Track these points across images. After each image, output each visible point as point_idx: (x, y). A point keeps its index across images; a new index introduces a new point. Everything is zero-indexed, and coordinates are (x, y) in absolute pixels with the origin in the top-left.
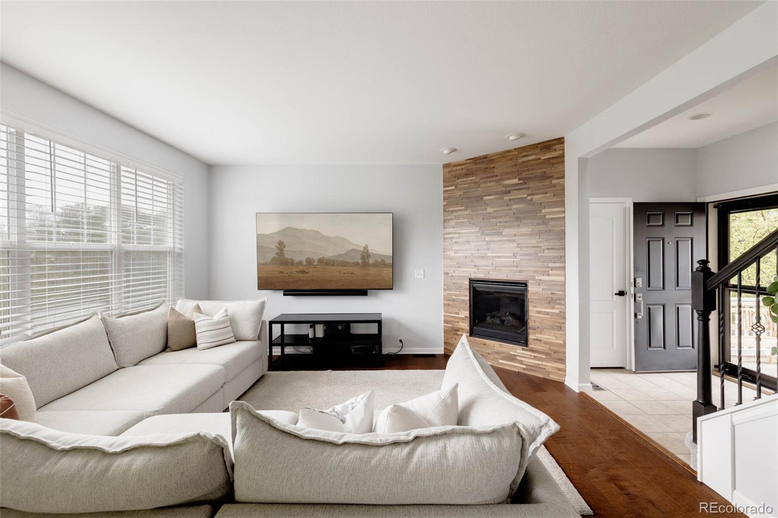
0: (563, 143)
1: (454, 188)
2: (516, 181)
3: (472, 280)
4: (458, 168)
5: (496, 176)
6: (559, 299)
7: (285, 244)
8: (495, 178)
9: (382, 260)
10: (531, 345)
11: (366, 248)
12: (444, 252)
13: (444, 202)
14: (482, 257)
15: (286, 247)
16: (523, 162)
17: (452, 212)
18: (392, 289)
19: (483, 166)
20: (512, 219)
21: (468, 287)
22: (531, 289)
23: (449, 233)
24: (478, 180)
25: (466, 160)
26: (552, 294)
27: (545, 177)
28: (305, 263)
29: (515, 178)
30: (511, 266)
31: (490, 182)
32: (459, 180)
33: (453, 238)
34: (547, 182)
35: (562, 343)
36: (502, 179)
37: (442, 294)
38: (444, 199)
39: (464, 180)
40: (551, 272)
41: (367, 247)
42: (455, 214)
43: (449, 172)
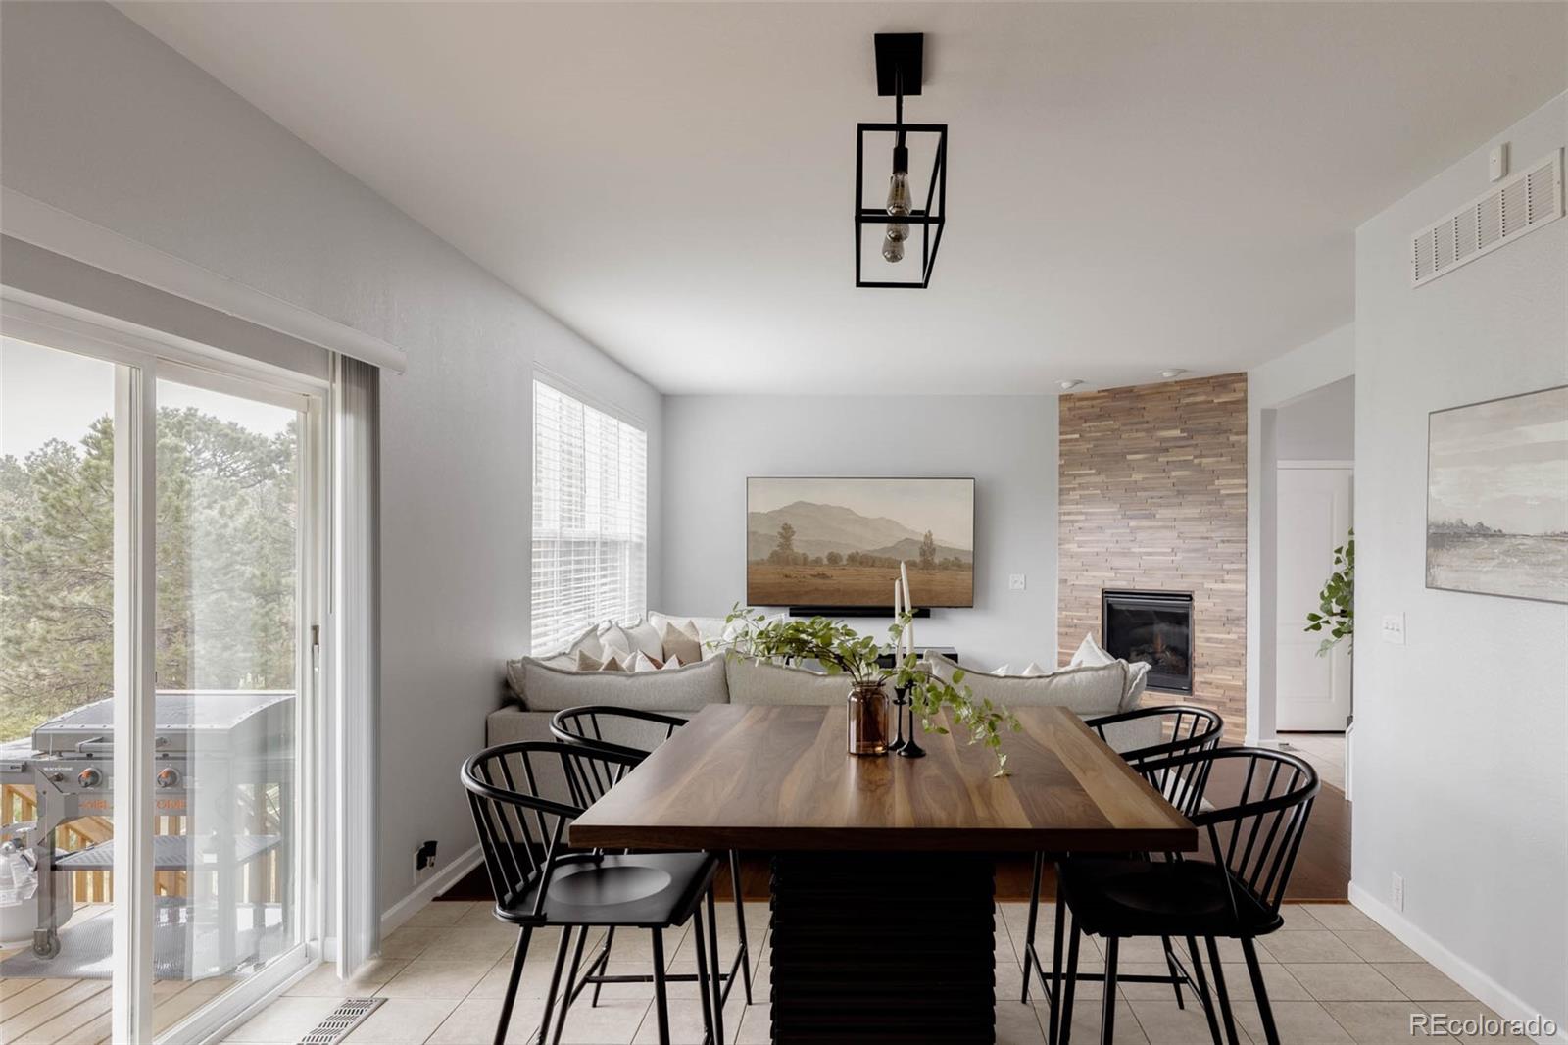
0: (1246, 381)
1: (1077, 436)
2: (1176, 433)
3: (1107, 592)
4: (1084, 403)
5: (1147, 422)
6: (1238, 619)
7: (795, 530)
8: (1145, 426)
9: (956, 558)
10: (1198, 692)
11: (928, 536)
12: (1060, 544)
13: (1061, 460)
14: (1124, 554)
15: (796, 535)
16: (1187, 404)
17: (1075, 477)
18: (972, 607)
19: (1126, 404)
20: (1170, 493)
21: (1100, 603)
22: (1198, 603)
23: (1069, 513)
24: (1117, 427)
25: (1099, 392)
26: (1228, 610)
27: (1219, 431)
28: (825, 561)
29: (1175, 428)
30: (1168, 569)
31: (1137, 431)
32: (1088, 425)
33: (1077, 521)
34: (1222, 439)
35: (1241, 684)
36: (1155, 429)
37: (1057, 615)
38: (1061, 455)
39: (1095, 424)
40: (1226, 578)
41: (931, 535)
42: (1078, 481)
43: (1070, 409)
